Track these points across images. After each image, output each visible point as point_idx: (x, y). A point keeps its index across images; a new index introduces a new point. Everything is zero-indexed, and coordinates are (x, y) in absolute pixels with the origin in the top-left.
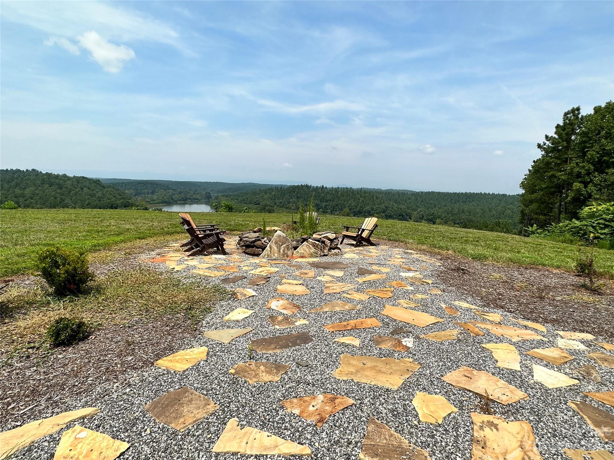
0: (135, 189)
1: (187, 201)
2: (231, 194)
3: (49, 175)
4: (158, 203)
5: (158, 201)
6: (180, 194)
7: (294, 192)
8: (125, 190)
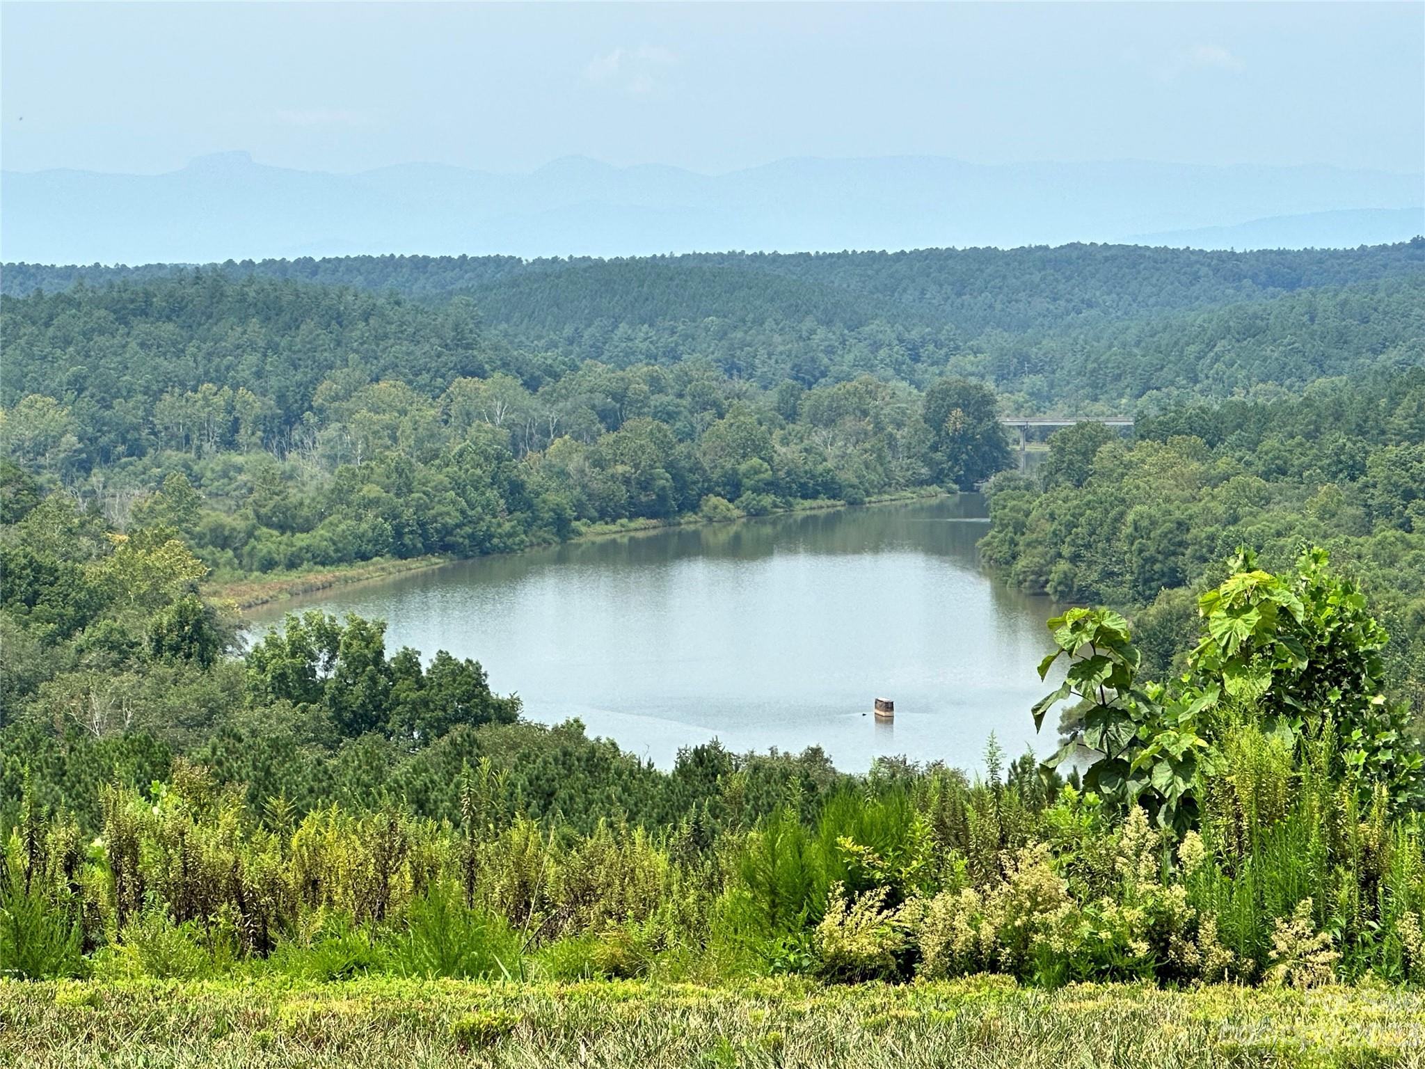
0: (78, 385)
1: (689, 523)
2: (1263, 394)
5: (342, 525)
6: (612, 419)
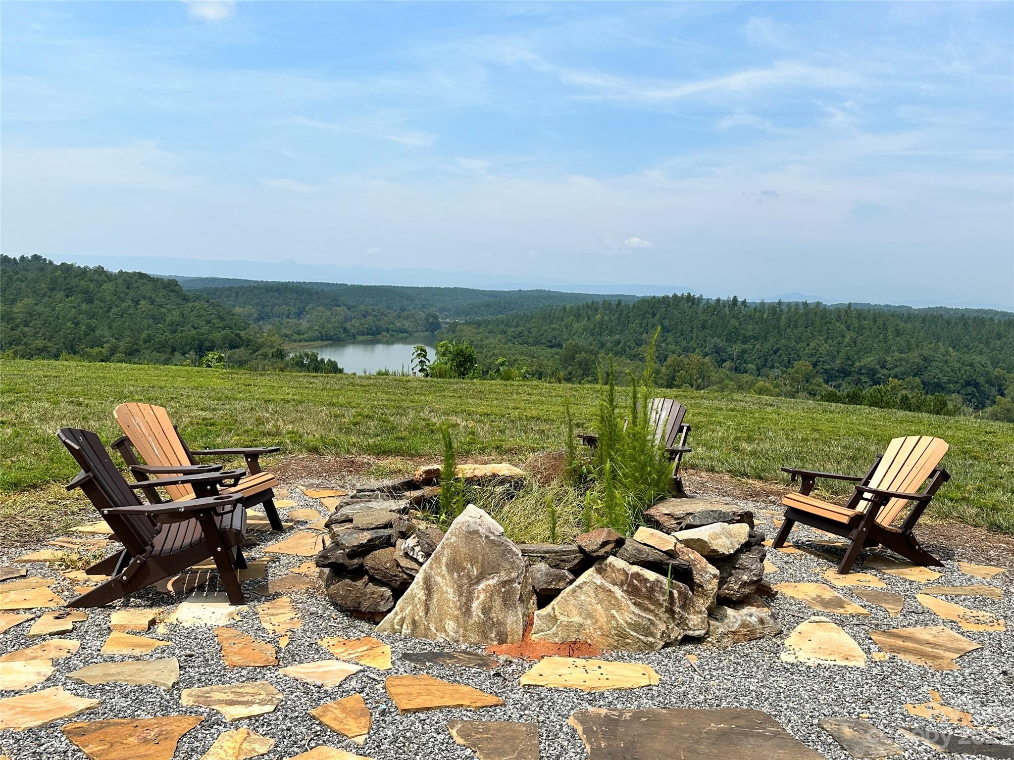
0: (258, 304)
1: (379, 337)
2: (490, 318)
3: (66, 268)
4: (310, 341)
5: (310, 334)
6: (364, 316)
7: (654, 315)
8: (234, 306)
